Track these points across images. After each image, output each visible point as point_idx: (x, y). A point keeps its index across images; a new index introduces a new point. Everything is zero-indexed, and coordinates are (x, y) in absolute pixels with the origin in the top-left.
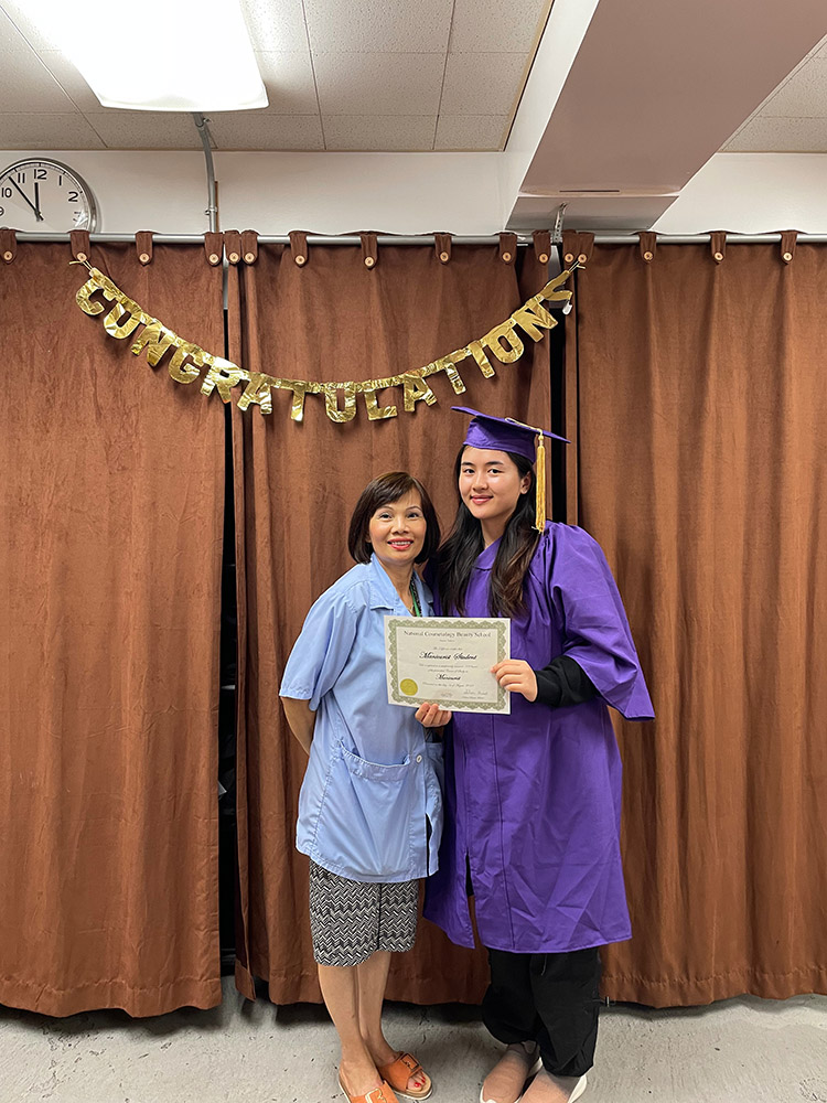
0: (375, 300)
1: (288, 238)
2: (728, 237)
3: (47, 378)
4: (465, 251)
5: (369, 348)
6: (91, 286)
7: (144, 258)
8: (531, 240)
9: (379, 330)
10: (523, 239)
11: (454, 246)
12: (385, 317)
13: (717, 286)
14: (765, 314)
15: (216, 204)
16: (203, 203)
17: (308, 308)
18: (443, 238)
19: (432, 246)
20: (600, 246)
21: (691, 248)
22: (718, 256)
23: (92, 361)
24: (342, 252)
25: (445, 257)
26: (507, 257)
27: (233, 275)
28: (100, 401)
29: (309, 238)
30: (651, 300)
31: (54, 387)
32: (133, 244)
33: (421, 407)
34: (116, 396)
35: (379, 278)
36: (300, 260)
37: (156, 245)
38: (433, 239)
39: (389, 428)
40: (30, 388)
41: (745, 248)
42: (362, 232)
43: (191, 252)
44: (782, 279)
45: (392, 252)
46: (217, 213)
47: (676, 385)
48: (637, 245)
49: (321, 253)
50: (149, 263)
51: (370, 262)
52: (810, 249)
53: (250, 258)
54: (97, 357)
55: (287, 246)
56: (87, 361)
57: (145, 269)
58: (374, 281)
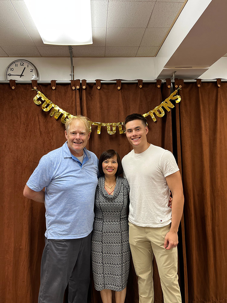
0: (121, 99)
1: (95, 82)
2: (222, 80)
3: (25, 123)
4: (147, 85)
5: (119, 113)
6: (38, 96)
7: (54, 88)
8: (165, 81)
9: (122, 108)
10: (163, 81)
11: (143, 83)
12: (123, 104)
13: (219, 94)
15: (73, 72)
16: (69, 72)
17: (101, 102)
18: (140, 81)
19: (137, 83)
20: (185, 83)
21: (211, 84)
22: (219, 86)
23: (39, 118)
24: (110, 86)
25: (141, 86)
26: (159, 86)
27: (77, 92)
28: (41, 130)
29: (101, 82)
30: (200, 98)
31: (27, 126)
32: (50, 84)
34: (46, 128)
35: (122, 93)
36: (99, 88)
37: (57, 84)
38: (137, 81)
40: (20, 126)
41: (226, 83)
42: (117, 80)
43: (67, 86)
45: (126, 86)
46: (73, 75)
47: (208, 122)
48: (196, 83)
49: (105, 86)
51: (119, 88)
53: (84, 87)
54: (40, 117)
55: (95, 84)
56: (37, 118)
57: (54, 91)
58: (120, 94)
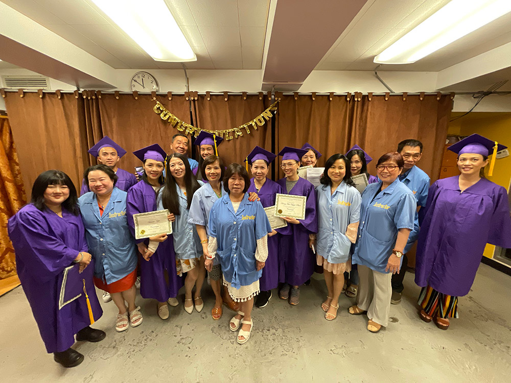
0: (228, 110)
1: (205, 93)
2: (317, 94)
3: (148, 129)
4: (250, 97)
5: (226, 122)
6: (157, 106)
7: (170, 99)
8: (267, 94)
9: (228, 117)
10: (265, 94)
11: (247, 95)
12: (230, 114)
13: (313, 106)
14: (325, 114)
15: (188, 84)
16: (184, 83)
17: (211, 111)
18: (245, 93)
19: (242, 95)
20: (284, 95)
21: (307, 97)
22: (314, 99)
24: (219, 97)
25: (245, 98)
26: (261, 98)
27: (192, 102)
29: (211, 93)
30: (297, 109)
31: (150, 131)
32: (167, 95)
33: (239, 137)
35: (228, 104)
36: (209, 99)
37: (173, 95)
38: (242, 93)
39: (231, 142)
40: (144, 132)
41: (321, 97)
42: (224, 92)
43: (182, 97)
44: (329, 105)
45: (232, 97)
46: (188, 86)
47: (302, 131)
48: (293, 95)
49: (214, 97)
50: (171, 100)
51: (226, 99)
52: (337, 97)
53: (196, 98)
54: (160, 124)
55: (205, 95)
56: (158, 125)
57: (170, 102)
58: (227, 104)
